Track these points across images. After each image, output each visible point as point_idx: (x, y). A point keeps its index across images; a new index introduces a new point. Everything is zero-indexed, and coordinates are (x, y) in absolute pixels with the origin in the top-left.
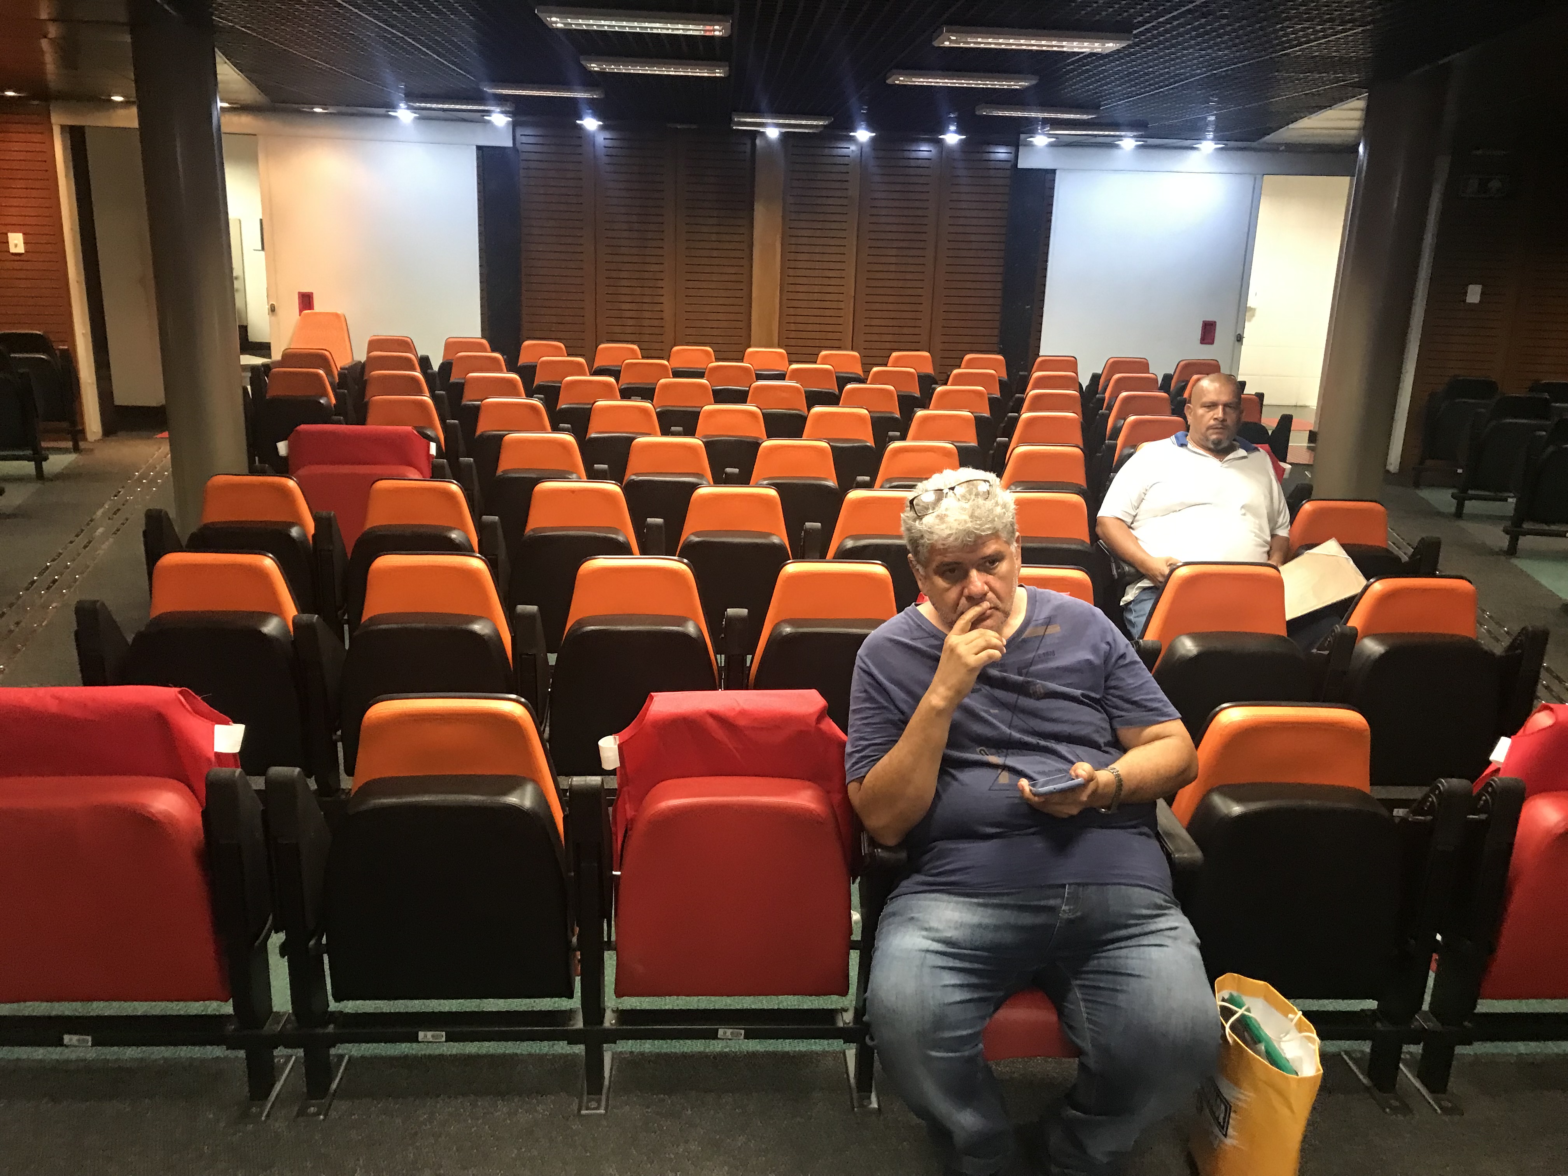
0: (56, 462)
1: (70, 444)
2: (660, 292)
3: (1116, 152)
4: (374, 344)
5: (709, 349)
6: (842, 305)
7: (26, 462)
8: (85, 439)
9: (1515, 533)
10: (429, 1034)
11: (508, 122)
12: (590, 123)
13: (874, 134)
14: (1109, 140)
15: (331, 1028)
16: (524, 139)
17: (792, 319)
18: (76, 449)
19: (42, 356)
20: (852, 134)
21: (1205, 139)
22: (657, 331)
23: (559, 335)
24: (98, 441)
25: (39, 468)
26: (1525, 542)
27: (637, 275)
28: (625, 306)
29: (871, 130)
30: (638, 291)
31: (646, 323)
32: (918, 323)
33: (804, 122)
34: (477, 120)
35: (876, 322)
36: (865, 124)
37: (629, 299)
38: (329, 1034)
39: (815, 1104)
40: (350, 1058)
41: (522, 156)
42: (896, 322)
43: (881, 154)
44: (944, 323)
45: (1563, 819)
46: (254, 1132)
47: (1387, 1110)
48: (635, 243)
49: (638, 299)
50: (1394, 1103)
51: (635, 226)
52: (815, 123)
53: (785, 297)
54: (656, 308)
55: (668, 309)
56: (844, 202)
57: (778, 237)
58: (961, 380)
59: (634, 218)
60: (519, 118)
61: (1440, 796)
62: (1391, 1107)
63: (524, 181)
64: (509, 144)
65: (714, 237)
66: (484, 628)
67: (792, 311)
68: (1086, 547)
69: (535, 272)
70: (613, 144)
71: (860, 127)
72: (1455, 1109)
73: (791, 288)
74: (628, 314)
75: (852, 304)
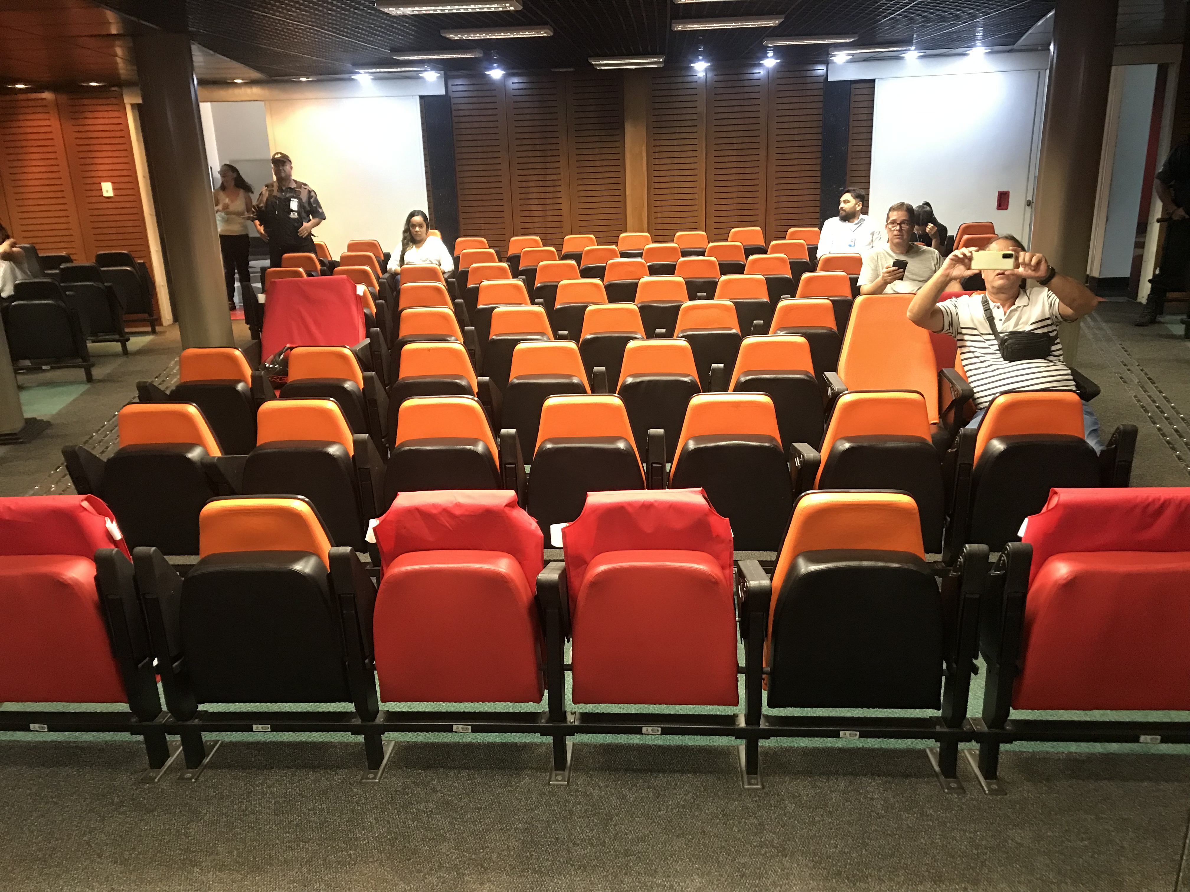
0: (136, 342)
1: (149, 329)
2: (559, 195)
3: (902, 62)
4: (352, 247)
5: (592, 236)
6: (696, 196)
7: (115, 343)
8: (161, 324)
10: (260, 726)
11: (438, 77)
12: (496, 74)
13: (709, 64)
14: (895, 54)
15: (196, 722)
16: (455, 88)
17: (659, 209)
18: (154, 332)
19: (127, 269)
20: (692, 65)
21: (974, 46)
22: (558, 224)
23: (483, 232)
24: (169, 325)
25: (124, 346)
27: (541, 184)
28: (533, 208)
29: (707, 62)
30: (543, 195)
31: (550, 219)
32: (756, 206)
33: (644, 61)
34: (415, 77)
35: (724, 207)
36: (701, 57)
37: (536, 202)
38: (195, 725)
39: (524, 778)
40: (222, 742)
41: (454, 101)
42: (739, 207)
43: (721, 78)
44: (777, 205)
45: (1067, 573)
46: (148, 789)
47: (946, 790)
48: (539, 160)
49: (543, 201)
50: (954, 785)
51: (538, 147)
52: (652, 60)
53: (652, 193)
54: (557, 207)
55: (565, 207)
56: (695, 117)
57: (644, 148)
58: (777, 249)
59: (537, 141)
60: (449, 73)
61: (965, 558)
62: (949, 788)
63: (455, 120)
64: (442, 92)
65: (597, 151)
66: (337, 450)
67: (658, 203)
68: (808, 376)
69: (467, 186)
70: (521, 86)
71: (696, 60)
72: (1001, 791)
73: (657, 185)
74: (536, 213)
75: (704, 195)
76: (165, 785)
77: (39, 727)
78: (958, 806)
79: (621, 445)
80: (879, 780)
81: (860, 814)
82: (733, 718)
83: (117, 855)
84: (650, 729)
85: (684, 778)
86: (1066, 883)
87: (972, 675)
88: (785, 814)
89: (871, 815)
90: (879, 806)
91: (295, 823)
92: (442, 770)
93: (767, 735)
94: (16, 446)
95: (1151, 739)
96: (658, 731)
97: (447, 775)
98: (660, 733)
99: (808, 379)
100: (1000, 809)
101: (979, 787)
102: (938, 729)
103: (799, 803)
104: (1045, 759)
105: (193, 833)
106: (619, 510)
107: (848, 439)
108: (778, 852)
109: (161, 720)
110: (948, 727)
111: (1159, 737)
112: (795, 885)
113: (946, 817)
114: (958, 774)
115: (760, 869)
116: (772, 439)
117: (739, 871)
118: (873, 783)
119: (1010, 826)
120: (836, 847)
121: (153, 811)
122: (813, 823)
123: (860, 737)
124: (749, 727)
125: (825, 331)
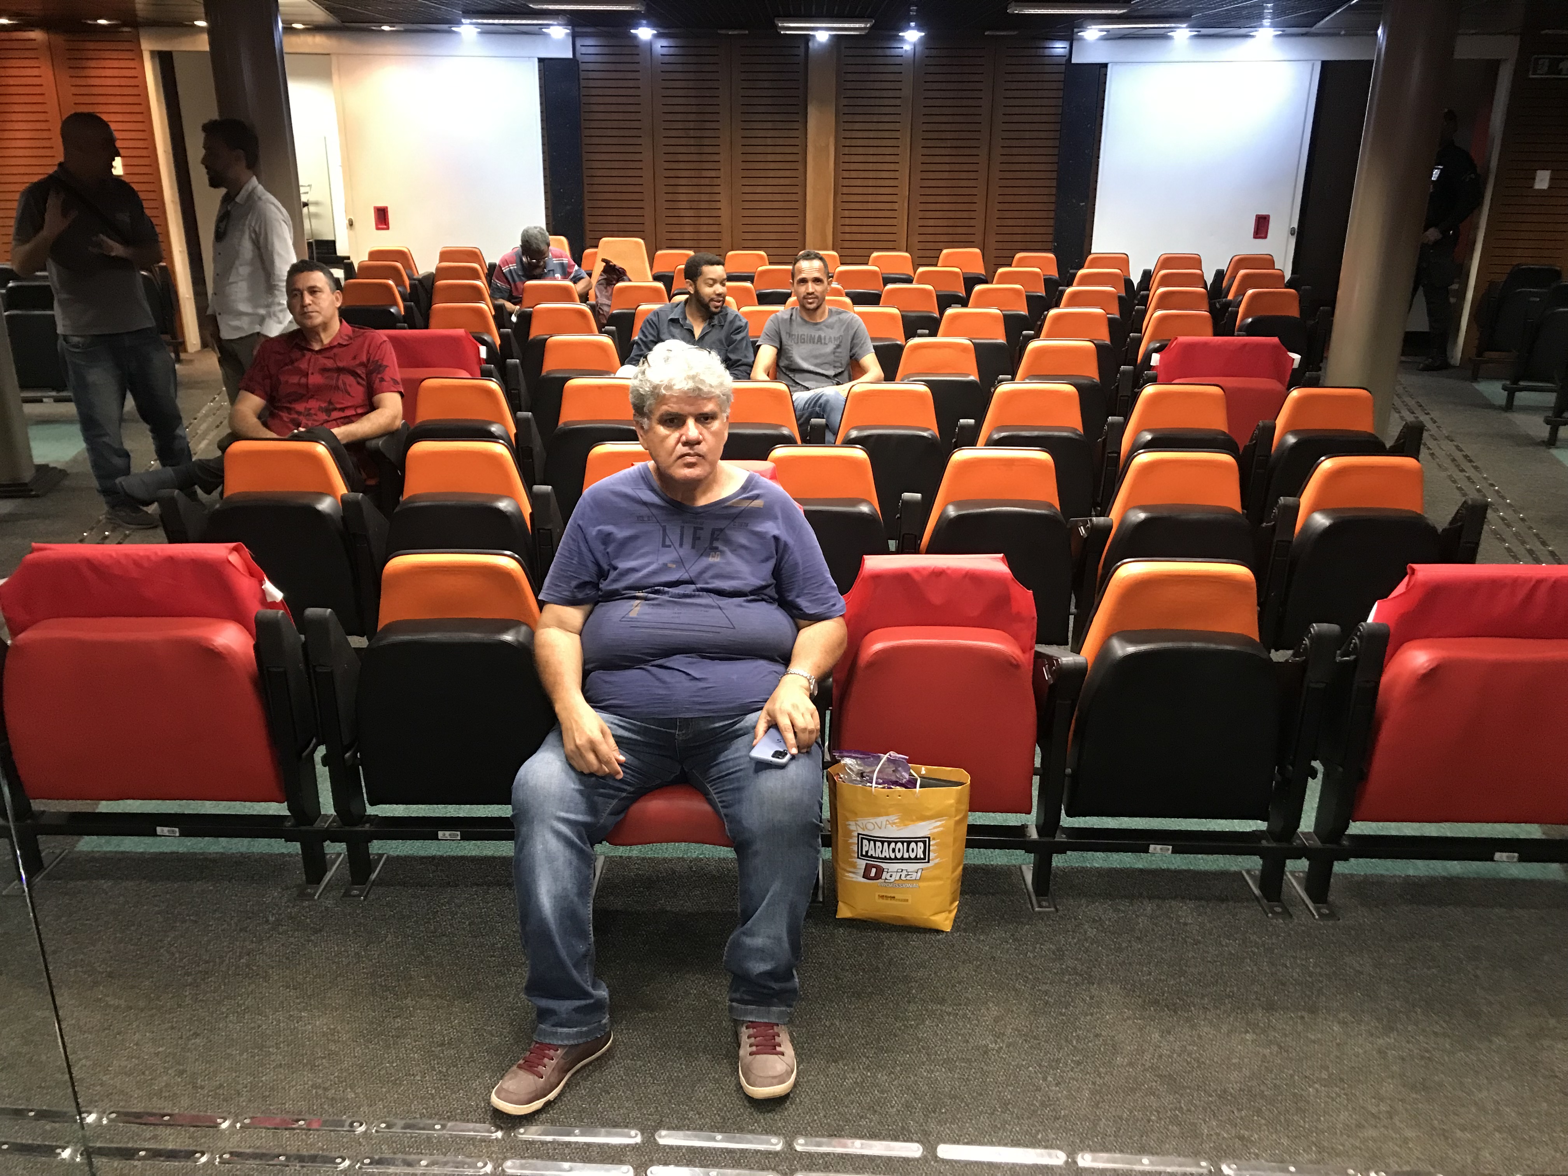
2: (717, 197)
3: (1168, 43)
4: (445, 255)
5: (762, 253)
6: (896, 206)
9: (1555, 423)
10: (447, 833)
11: (567, 34)
12: (644, 33)
13: (923, 34)
14: (1162, 31)
15: (368, 827)
16: (584, 50)
17: (847, 221)
20: (901, 34)
21: (1261, 26)
22: (714, 236)
24: (198, 352)
27: (695, 181)
28: (684, 213)
29: (919, 30)
30: (695, 197)
31: (704, 228)
32: (972, 222)
33: (846, 25)
34: (537, 33)
35: (931, 222)
36: (913, 24)
37: (687, 205)
38: (366, 831)
40: (388, 857)
41: (583, 67)
42: (951, 223)
43: (934, 52)
44: (999, 222)
45: (1427, 661)
46: (309, 907)
47: (1270, 915)
48: (693, 149)
49: (694, 205)
50: (1278, 910)
51: (692, 133)
52: (857, 26)
53: (839, 199)
54: (713, 213)
55: (725, 214)
56: (898, 102)
57: (832, 140)
58: (1005, 278)
59: (690, 125)
60: (578, 29)
61: (1312, 639)
62: (1273, 912)
63: (584, 92)
64: (570, 55)
65: (769, 141)
66: (509, 505)
67: (847, 213)
68: (1077, 435)
69: (596, 180)
70: (672, 51)
71: (908, 27)
72: (1332, 915)
73: (845, 190)
74: (686, 220)
75: (906, 205)
76: (329, 903)
77: (169, 831)
78: (1285, 932)
79: (865, 509)
80: (1192, 904)
81: (1173, 940)
82: (1021, 830)
83: (288, 979)
86: (1416, 1013)
87: (1310, 779)
88: (1086, 940)
89: (1186, 942)
90: (1194, 931)
91: (499, 946)
93: (1062, 849)
94: (28, 501)
95: (1507, 857)
100: (1333, 935)
101: (1307, 911)
102: (1264, 843)
103: (1100, 928)
104: (1378, 882)
105: (376, 956)
106: (903, 577)
107: (1143, 508)
108: (1083, 980)
109: (319, 825)
110: (1275, 841)
111: (1516, 855)
112: (1107, 1013)
113: (1273, 944)
114: (1284, 897)
115: (1065, 997)
116: (1051, 506)
117: (1041, 999)
118: (1185, 908)
119: (1347, 953)
120: (1150, 974)
121: (321, 931)
122: (1120, 950)
123: (1173, 852)
124: (1043, 840)
125: (1086, 382)
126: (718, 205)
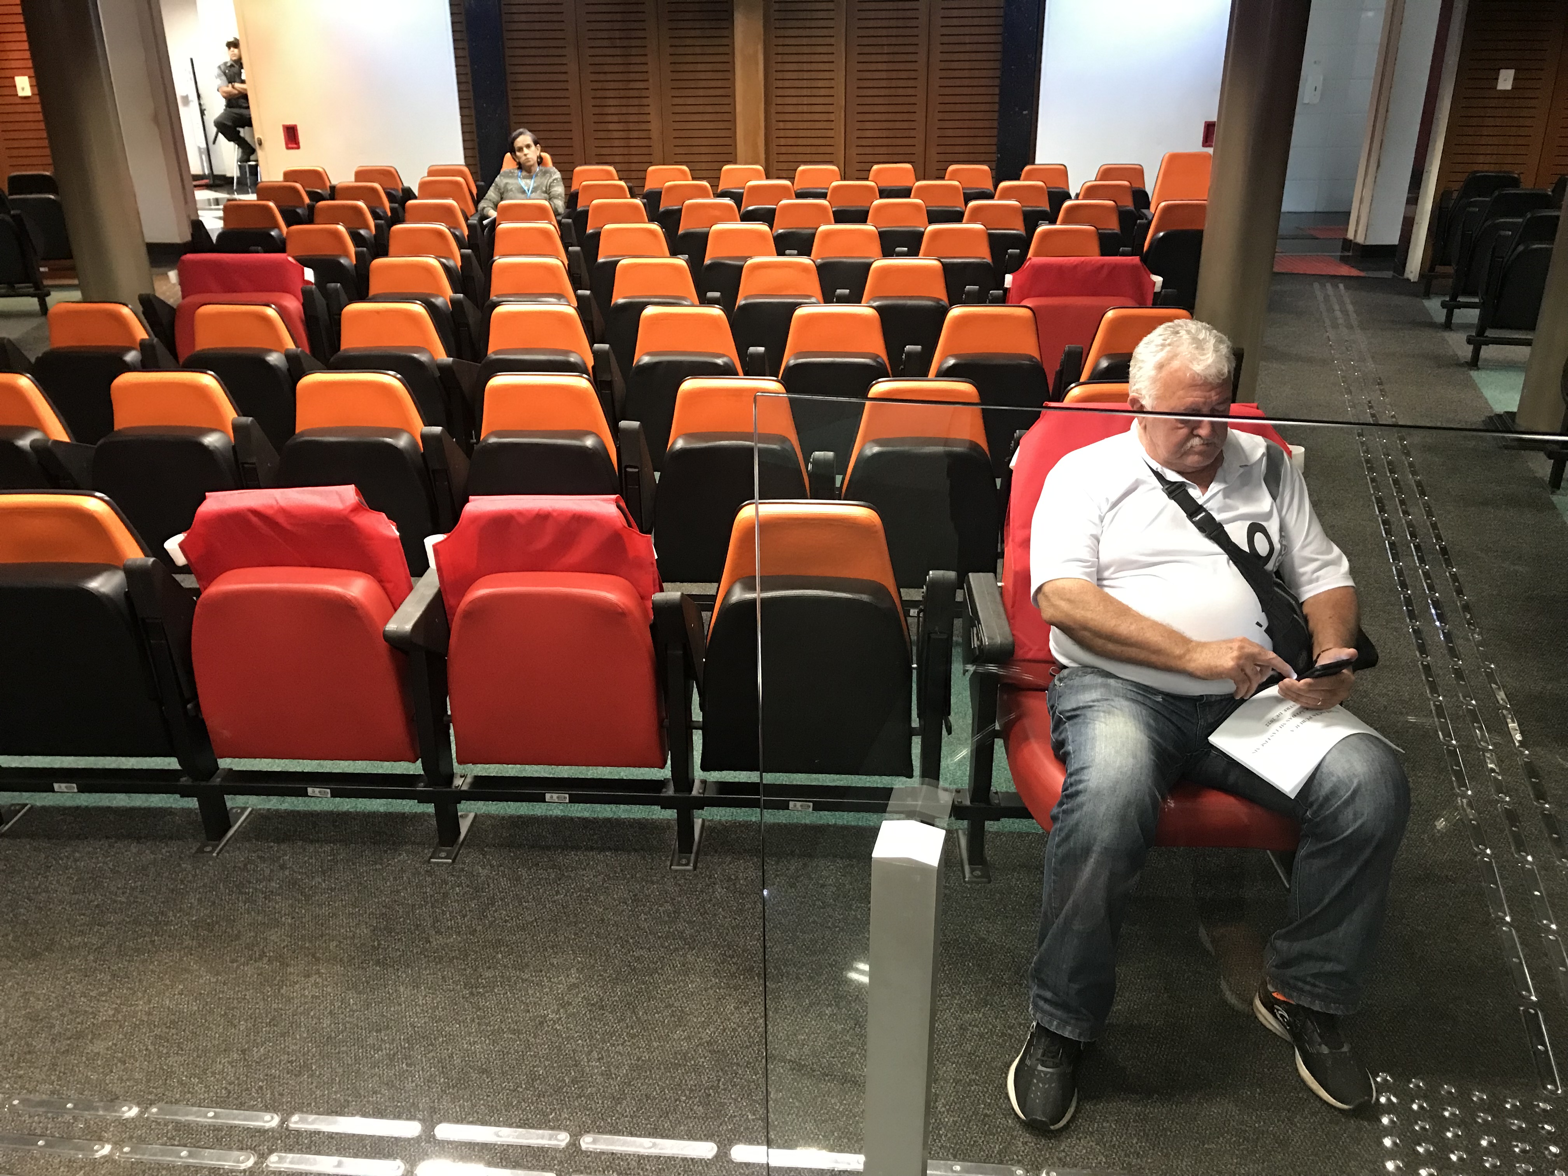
2: (647, 110)
4: (361, 175)
5: (685, 168)
6: (832, 117)
9: (1478, 341)
10: (62, 786)
17: (782, 133)
19: (52, 197)
22: (639, 150)
25: (42, 304)
26: (1487, 352)
27: (622, 93)
28: (611, 127)
30: (624, 110)
31: (634, 143)
32: (913, 133)
35: (869, 134)
37: (615, 118)
39: (400, 855)
40: (32, 807)
42: (890, 134)
44: (940, 133)
48: (619, 60)
49: (623, 118)
51: (618, 43)
53: (773, 111)
54: (644, 126)
55: (655, 126)
56: (831, 6)
57: (760, 48)
59: (617, 34)
61: (932, 582)
65: (697, 50)
66: (214, 441)
67: (781, 125)
69: (521, 94)
72: (985, 878)
73: (780, 101)
74: (616, 135)
75: (843, 116)
79: (589, 442)
80: (840, 863)
82: (660, 785)
84: (555, 796)
85: (601, 857)
88: (710, 901)
92: (300, 843)
93: (703, 804)
96: (565, 798)
97: (304, 850)
98: (567, 801)
99: (874, 364)
100: (975, 899)
101: (960, 873)
106: (506, 520)
108: (685, 945)
112: (691, 982)
115: (655, 963)
116: (783, 440)
117: (629, 966)
118: (831, 867)
123: (815, 809)
124: (680, 795)
126: (648, 118)
